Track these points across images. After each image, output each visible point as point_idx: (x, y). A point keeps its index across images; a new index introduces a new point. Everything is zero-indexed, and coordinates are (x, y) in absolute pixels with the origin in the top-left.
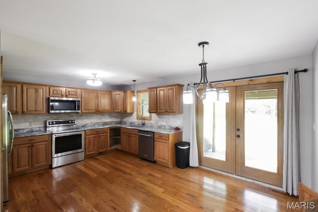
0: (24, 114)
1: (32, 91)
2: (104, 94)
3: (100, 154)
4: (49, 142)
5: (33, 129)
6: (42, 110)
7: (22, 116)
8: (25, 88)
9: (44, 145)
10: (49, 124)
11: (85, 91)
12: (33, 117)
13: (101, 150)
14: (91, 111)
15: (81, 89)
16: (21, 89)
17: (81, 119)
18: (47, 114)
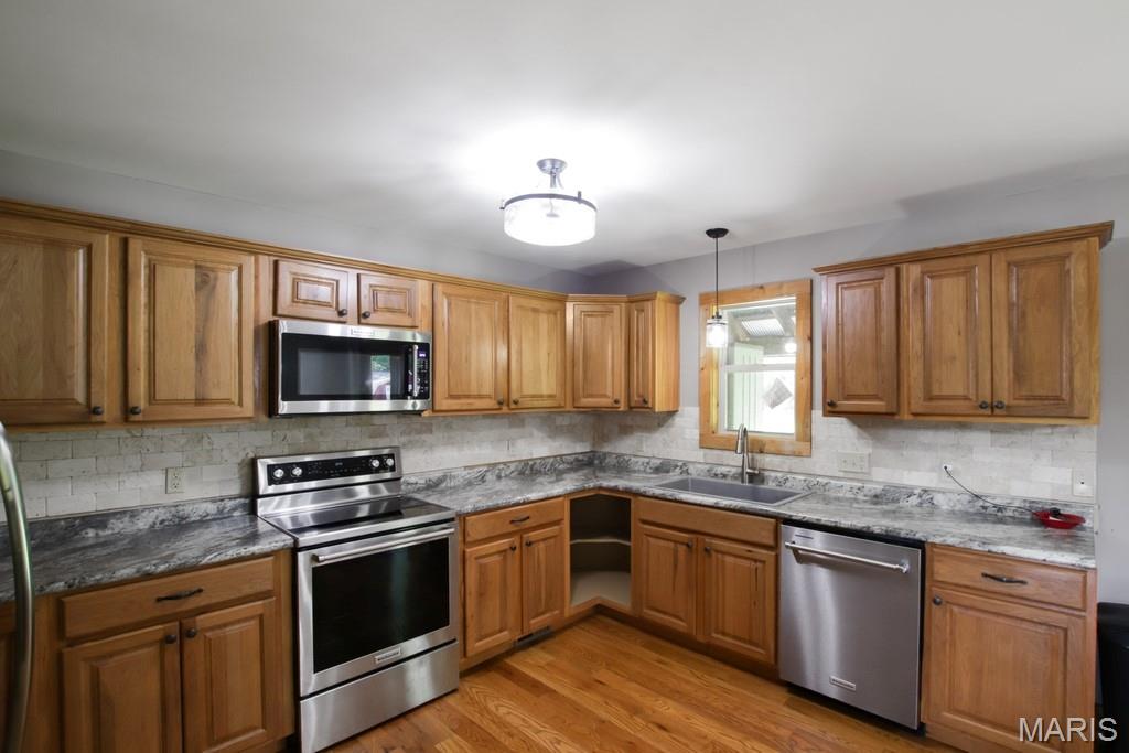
0: (135, 422)
1: (179, 281)
2: (535, 310)
3: (529, 641)
4: (278, 601)
5: (188, 509)
6: (236, 401)
7: (123, 433)
8: (144, 261)
9: (254, 623)
10: (272, 480)
11: (451, 289)
12: (183, 441)
13: (536, 623)
14: (478, 404)
15: (434, 280)
16: (117, 261)
17: (423, 444)
18: (264, 418)
